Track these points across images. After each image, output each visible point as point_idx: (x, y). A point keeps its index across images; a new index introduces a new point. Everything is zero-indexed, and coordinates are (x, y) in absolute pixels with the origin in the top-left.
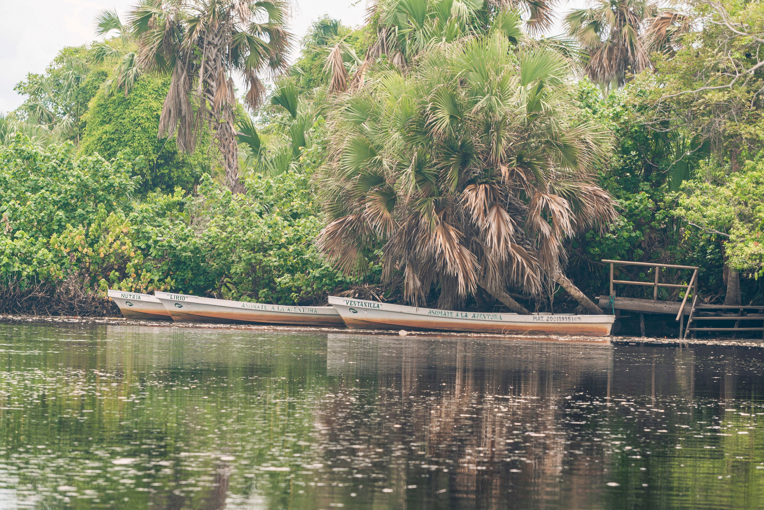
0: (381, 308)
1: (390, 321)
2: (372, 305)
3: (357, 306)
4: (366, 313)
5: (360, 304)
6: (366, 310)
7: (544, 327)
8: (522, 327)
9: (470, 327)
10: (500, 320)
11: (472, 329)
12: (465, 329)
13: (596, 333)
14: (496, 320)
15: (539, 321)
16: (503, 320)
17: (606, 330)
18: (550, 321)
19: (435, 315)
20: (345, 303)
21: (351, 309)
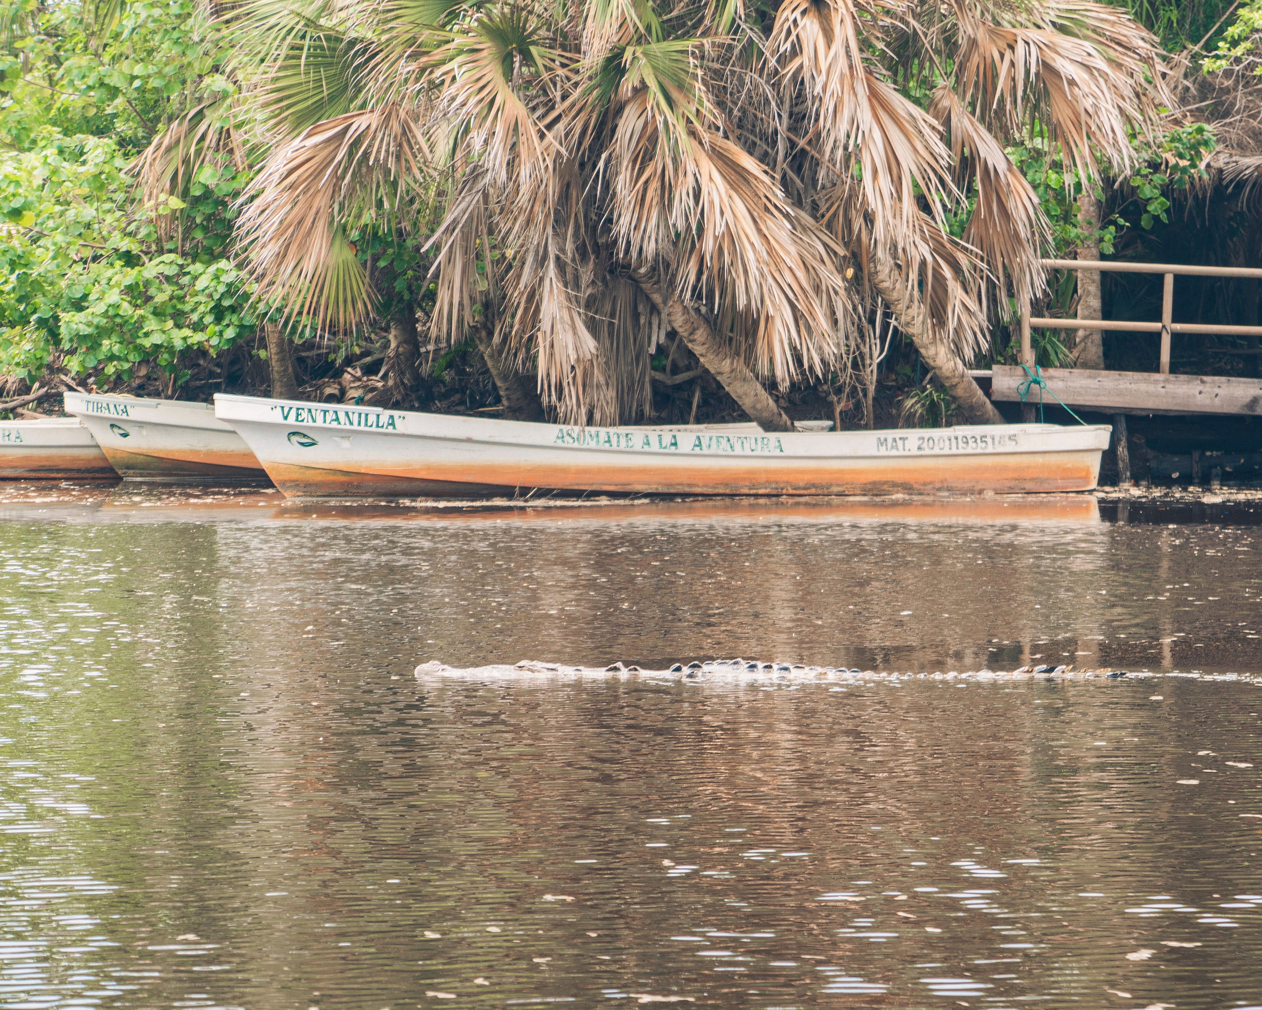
0: (401, 427)
1: (428, 468)
2: (372, 419)
3: (320, 423)
4: (346, 444)
5: (330, 416)
6: (346, 434)
7: (909, 471)
8: (841, 471)
9: (685, 480)
10: (777, 453)
11: (690, 485)
12: (669, 485)
13: (1060, 482)
14: (766, 453)
15: (894, 453)
16: (786, 453)
17: (1088, 471)
18: (927, 452)
19: (576, 445)
20: (276, 417)
21: (294, 433)
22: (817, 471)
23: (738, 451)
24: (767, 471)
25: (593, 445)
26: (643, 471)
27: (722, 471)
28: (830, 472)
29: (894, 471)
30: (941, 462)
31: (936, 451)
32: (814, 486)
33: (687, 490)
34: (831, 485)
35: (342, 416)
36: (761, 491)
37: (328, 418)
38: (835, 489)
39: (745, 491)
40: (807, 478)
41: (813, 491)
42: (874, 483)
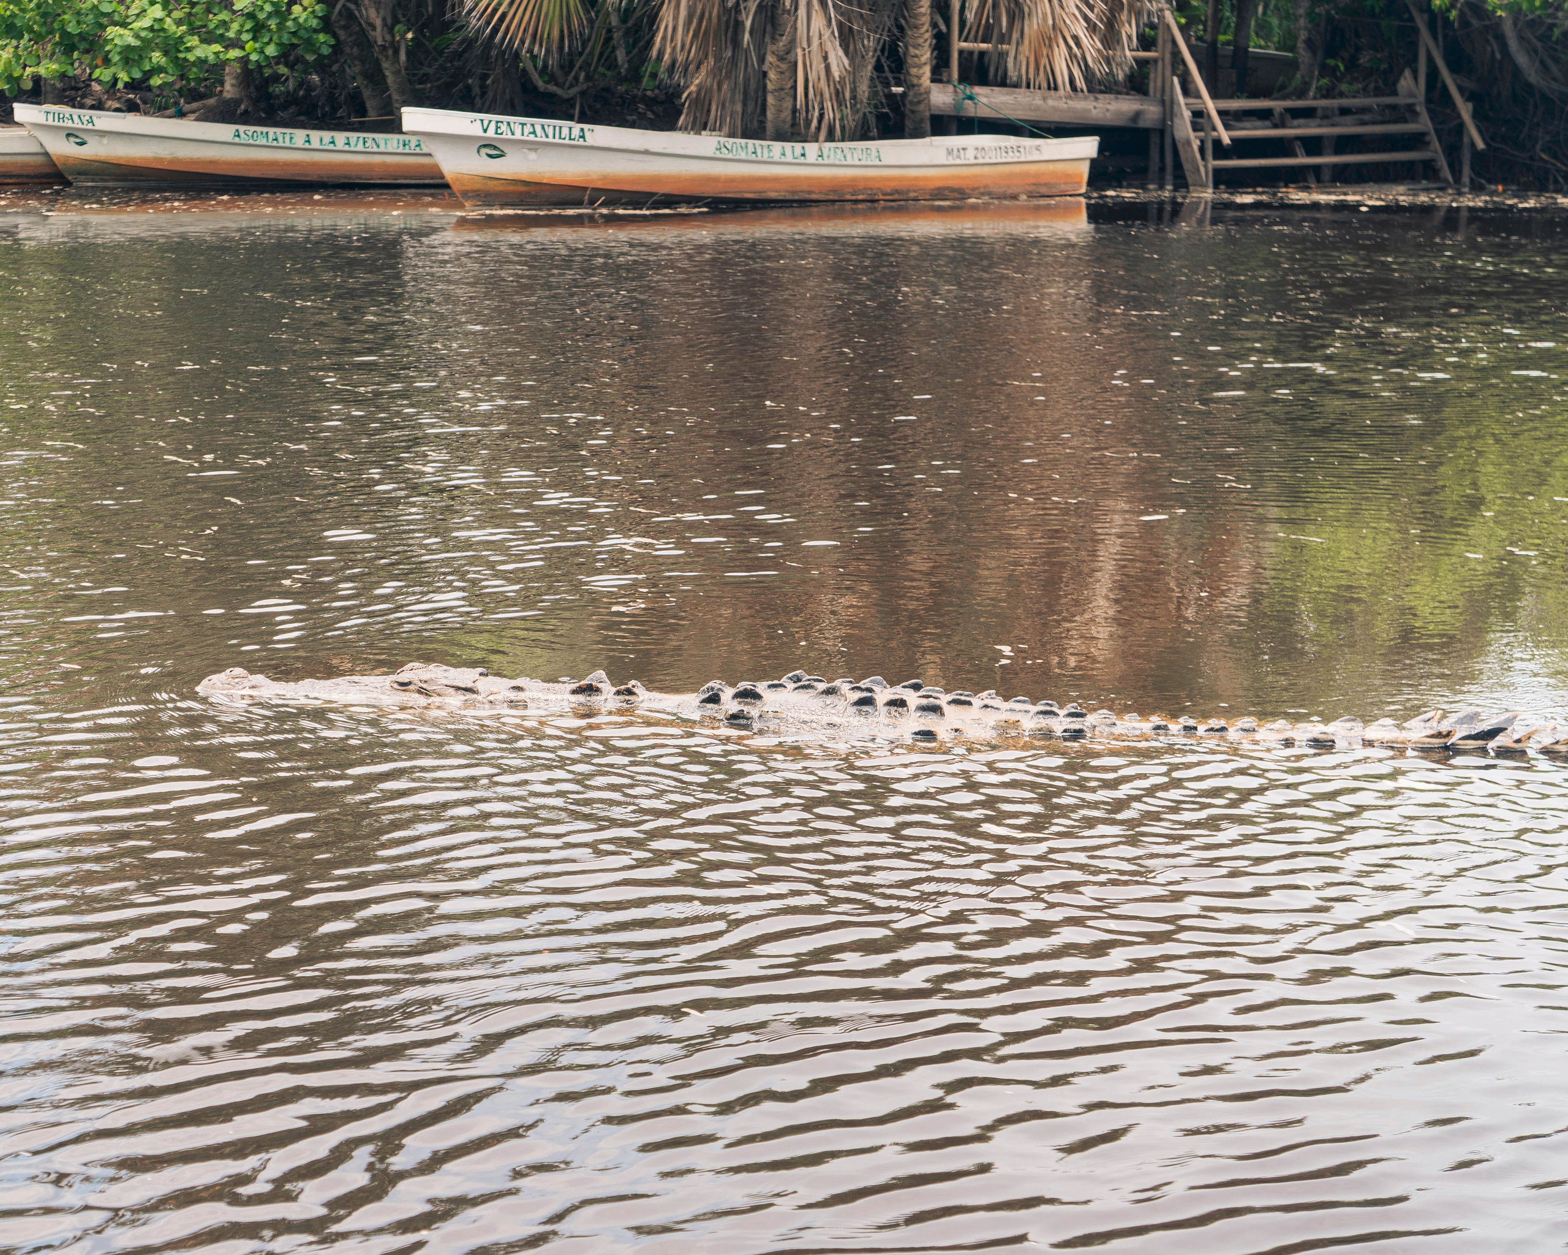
0: (590, 140)
2: (565, 131)
4: (533, 156)
6: (534, 146)
7: (963, 178)
8: (916, 179)
9: (805, 188)
10: (877, 162)
11: (810, 192)
12: (794, 192)
13: (1063, 187)
14: (869, 163)
15: (958, 162)
16: (885, 162)
17: (1081, 176)
18: (981, 161)
19: (730, 156)
20: (476, 130)
21: (485, 146)
22: (900, 179)
23: (849, 162)
24: (866, 179)
25: (743, 156)
26: (776, 179)
27: (834, 179)
28: (909, 179)
29: (954, 177)
30: (986, 169)
31: (987, 160)
32: (897, 192)
33: (807, 196)
34: (909, 191)
35: (538, 129)
36: (860, 197)
37: (526, 131)
38: (912, 195)
39: (848, 197)
40: (893, 184)
41: (896, 197)
42: (939, 189)
